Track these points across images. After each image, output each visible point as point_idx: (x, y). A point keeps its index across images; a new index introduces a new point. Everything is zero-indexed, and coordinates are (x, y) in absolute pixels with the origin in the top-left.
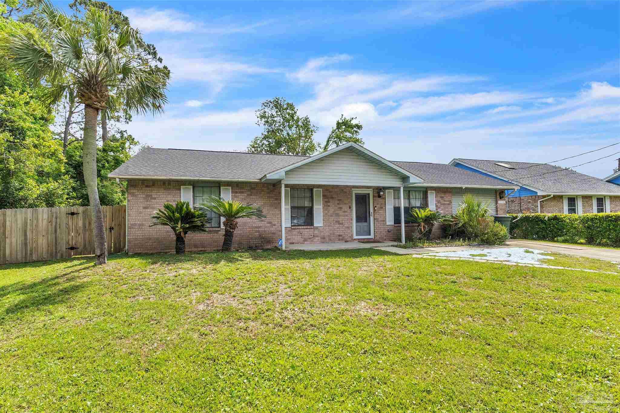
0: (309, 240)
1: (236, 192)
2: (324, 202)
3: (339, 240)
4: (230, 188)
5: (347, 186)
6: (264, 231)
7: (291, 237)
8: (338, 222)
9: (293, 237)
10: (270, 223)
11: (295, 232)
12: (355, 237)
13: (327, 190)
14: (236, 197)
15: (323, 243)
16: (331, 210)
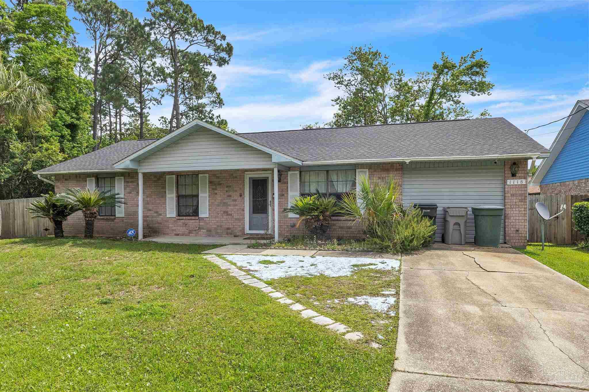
0: (194, 232)
1: (128, 182)
2: (211, 189)
3: (227, 234)
4: (123, 177)
5: (238, 170)
6: (152, 221)
7: (177, 228)
8: (226, 213)
9: (178, 228)
10: (157, 212)
11: (180, 223)
12: (247, 231)
13: (214, 175)
14: (128, 186)
15: (210, 236)
16: (219, 198)
